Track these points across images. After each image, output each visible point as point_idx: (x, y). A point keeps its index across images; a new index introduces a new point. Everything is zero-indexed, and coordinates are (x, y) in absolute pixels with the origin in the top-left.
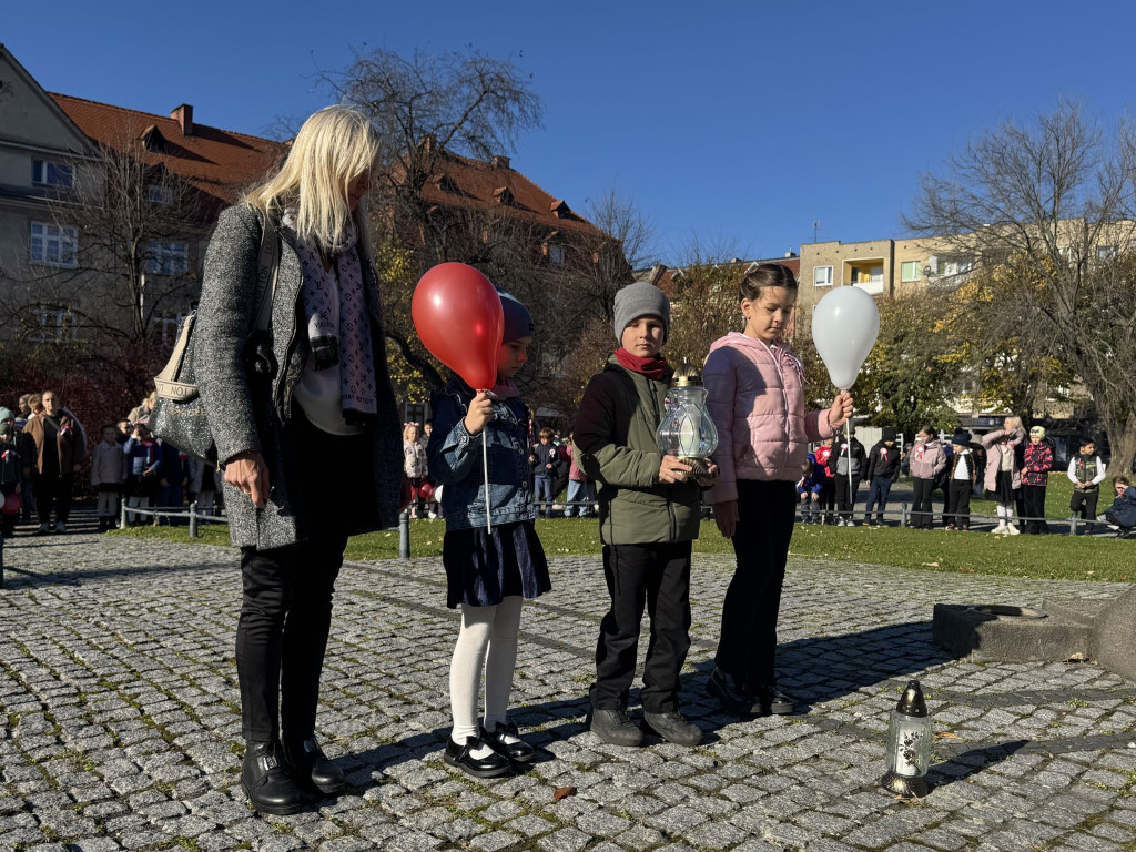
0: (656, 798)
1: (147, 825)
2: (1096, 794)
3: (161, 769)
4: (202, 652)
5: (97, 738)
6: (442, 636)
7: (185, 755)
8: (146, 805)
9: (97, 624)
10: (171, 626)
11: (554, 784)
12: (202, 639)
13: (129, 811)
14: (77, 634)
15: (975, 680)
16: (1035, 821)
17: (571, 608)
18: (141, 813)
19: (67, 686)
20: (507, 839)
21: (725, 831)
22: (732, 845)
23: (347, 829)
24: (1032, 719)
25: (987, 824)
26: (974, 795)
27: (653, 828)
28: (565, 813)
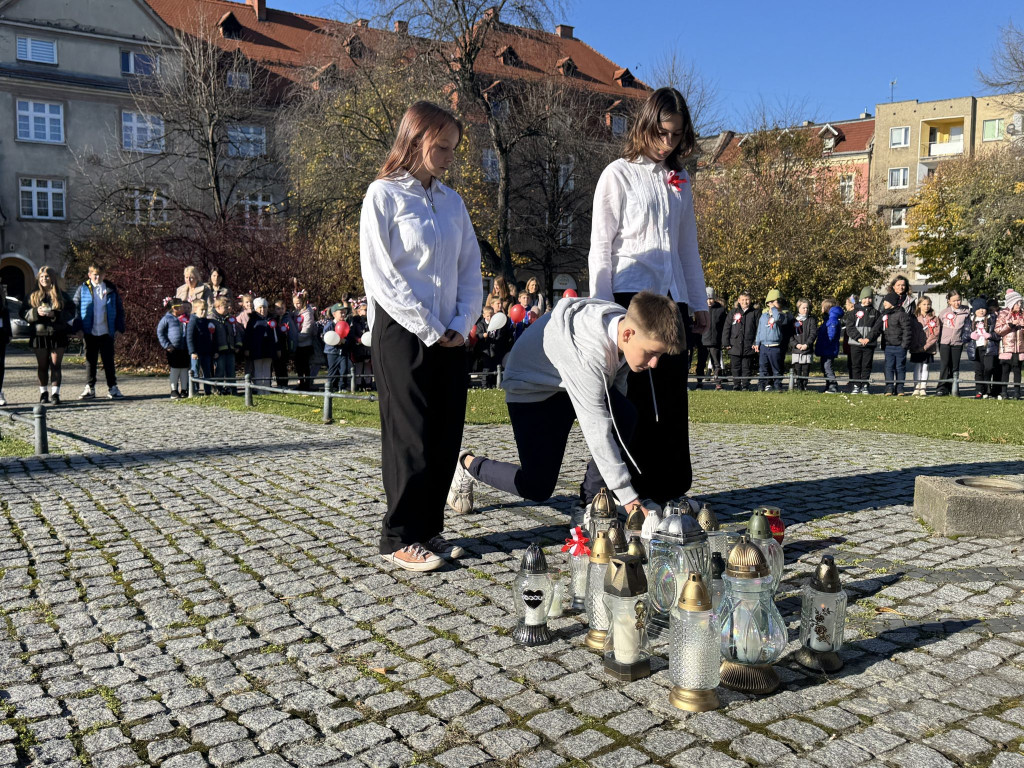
0: (560, 664)
1: (79, 675)
3: (114, 623)
4: (196, 513)
5: (66, 593)
7: (140, 610)
8: (86, 656)
9: (112, 487)
10: (177, 489)
11: (468, 647)
12: (200, 501)
13: (70, 660)
14: (90, 496)
15: (940, 554)
16: (944, 702)
18: (79, 663)
19: (59, 543)
20: (399, 699)
21: (612, 700)
22: (614, 714)
23: (255, 685)
24: (985, 596)
25: (890, 704)
26: (889, 673)
27: (543, 693)
28: (465, 676)
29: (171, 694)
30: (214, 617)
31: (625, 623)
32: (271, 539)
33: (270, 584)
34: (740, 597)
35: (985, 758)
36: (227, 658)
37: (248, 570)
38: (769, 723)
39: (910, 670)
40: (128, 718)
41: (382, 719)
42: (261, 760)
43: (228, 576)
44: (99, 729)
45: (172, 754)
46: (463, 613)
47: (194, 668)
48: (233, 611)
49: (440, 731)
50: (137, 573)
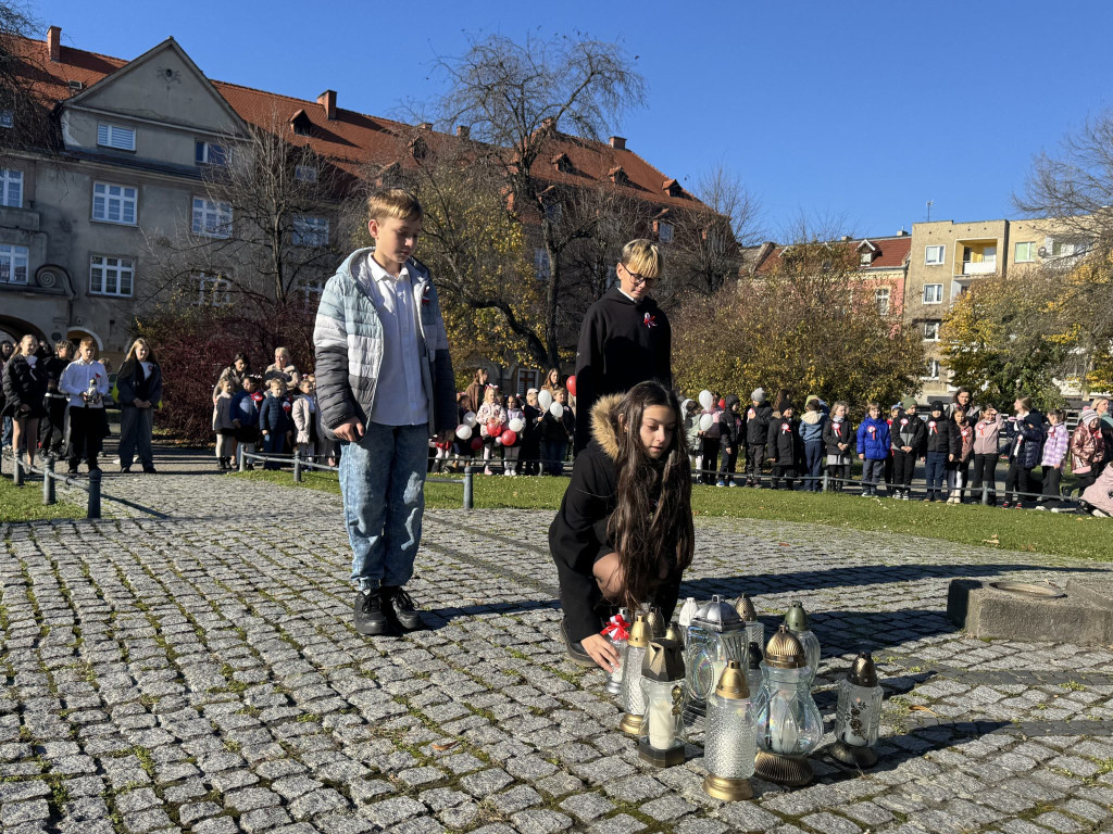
0: (594, 747)
1: (116, 734)
2: (1059, 781)
3: (153, 684)
5: (108, 653)
6: (461, 580)
7: (180, 673)
8: (125, 715)
9: (160, 552)
10: (224, 557)
11: (503, 726)
12: (245, 570)
13: (108, 719)
14: (138, 560)
16: (978, 802)
18: (117, 723)
19: (105, 604)
20: (432, 774)
21: (646, 785)
22: (647, 799)
23: (290, 752)
24: (1018, 699)
25: (924, 802)
26: (923, 771)
27: (577, 776)
28: (499, 754)
29: (206, 757)
30: (252, 684)
31: (661, 708)
32: (312, 610)
33: (310, 654)
34: (777, 686)
36: (263, 724)
37: (289, 639)
38: (803, 815)
39: (944, 769)
40: (162, 779)
42: (292, 828)
43: (268, 644)
44: (133, 789)
45: (204, 818)
46: (499, 691)
47: (231, 733)
48: (272, 679)
49: (472, 808)
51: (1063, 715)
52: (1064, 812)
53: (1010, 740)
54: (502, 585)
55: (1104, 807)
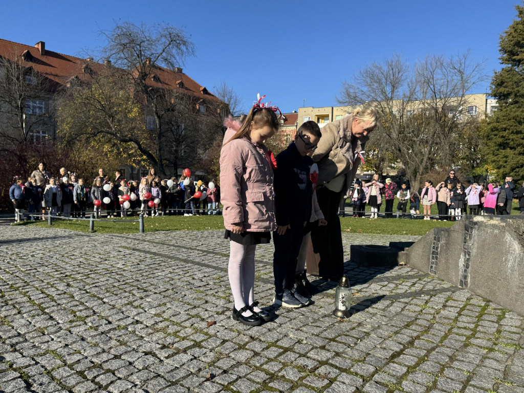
1: (34, 346)
2: (411, 314)
3: (40, 322)
4: (56, 273)
5: (10, 311)
6: (159, 264)
7: (50, 316)
8: (34, 338)
9: (8, 263)
10: (42, 263)
11: (207, 320)
12: (56, 267)
13: (26, 341)
16: (389, 325)
17: (212, 251)
18: (31, 341)
20: (189, 343)
22: (278, 340)
23: (122, 343)
24: (387, 287)
25: (372, 327)
26: (367, 316)
27: (247, 335)
28: (212, 332)
29: (85, 350)
30: (87, 317)
32: (98, 282)
33: (107, 301)
35: (411, 343)
36: (102, 333)
37: (95, 296)
38: (335, 338)
40: (68, 362)
41: (185, 351)
42: (141, 373)
43: (86, 299)
44: (58, 368)
45: (98, 375)
46: (199, 307)
47: (89, 339)
48: (95, 313)
50: (42, 300)
51: (402, 291)
52: (417, 324)
53: (390, 302)
54: (178, 264)
55: (428, 321)
